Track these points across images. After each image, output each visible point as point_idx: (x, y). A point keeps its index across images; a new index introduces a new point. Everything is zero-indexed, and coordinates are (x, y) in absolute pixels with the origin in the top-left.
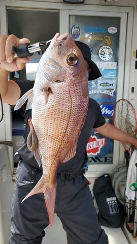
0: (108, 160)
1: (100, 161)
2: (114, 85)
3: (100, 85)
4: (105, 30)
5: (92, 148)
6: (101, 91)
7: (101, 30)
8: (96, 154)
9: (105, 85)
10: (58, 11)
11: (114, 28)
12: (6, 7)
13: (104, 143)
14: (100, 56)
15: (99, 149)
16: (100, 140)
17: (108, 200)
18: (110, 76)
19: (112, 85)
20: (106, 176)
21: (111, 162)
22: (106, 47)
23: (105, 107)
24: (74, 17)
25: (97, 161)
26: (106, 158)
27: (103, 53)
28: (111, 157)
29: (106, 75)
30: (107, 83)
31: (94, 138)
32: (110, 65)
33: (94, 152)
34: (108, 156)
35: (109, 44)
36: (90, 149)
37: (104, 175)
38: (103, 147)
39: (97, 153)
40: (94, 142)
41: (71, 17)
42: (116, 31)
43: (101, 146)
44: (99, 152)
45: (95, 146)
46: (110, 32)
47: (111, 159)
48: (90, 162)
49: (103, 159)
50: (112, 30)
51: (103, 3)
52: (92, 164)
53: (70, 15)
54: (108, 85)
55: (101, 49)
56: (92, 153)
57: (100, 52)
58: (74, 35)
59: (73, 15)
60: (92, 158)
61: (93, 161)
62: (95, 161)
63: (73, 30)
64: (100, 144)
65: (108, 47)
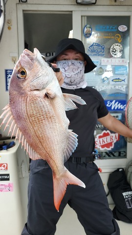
0: (121, 155)
1: (114, 156)
2: (126, 81)
3: (113, 81)
4: (115, 28)
5: (106, 143)
6: (113, 86)
7: (112, 28)
8: (110, 149)
9: (117, 80)
10: (70, 13)
11: (125, 26)
12: (23, 11)
13: (117, 138)
14: (111, 53)
15: (113, 144)
16: (113, 135)
17: (124, 194)
18: (121, 72)
19: (124, 80)
20: (120, 170)
21: (125, 156)
22: (116, 44)
23: (117, 102)
24: (86, 17)
25: (112, 155)
26: (120, 153)
27: (114, 51)
28: (125, 152)
29: (118, 71)
30: (119, 79)
31: (108, 133)
32: (121, 62)
33: (108, 147)
34: (122, 150)
35: (120, 41)
36: (104, 144)
37: (119, 169)
38: (117, 141)
39: (111, 147)
40: (108, 137)
41: (83, 18)
42: (126, 29)
43: (115, 141)
44: (113, 147)
45: (109, 141)
46: (120, 30)
47: (124, 154)
48: (105, 156)
49: (116, 154)
50: (122, 28)
51: (114, 3)
52: (106, 159)
53: (82, 16)
54: (120, 80)
55: (112, 47)
56: (106, 148)
57: (111, 50)
58: (86, 34)
59: (85, 16)
60: (106, 153)
61: (107, 156)
62: (109, 156)
63: (86, 30)
64: (113, 139)
65: (119, 44)
